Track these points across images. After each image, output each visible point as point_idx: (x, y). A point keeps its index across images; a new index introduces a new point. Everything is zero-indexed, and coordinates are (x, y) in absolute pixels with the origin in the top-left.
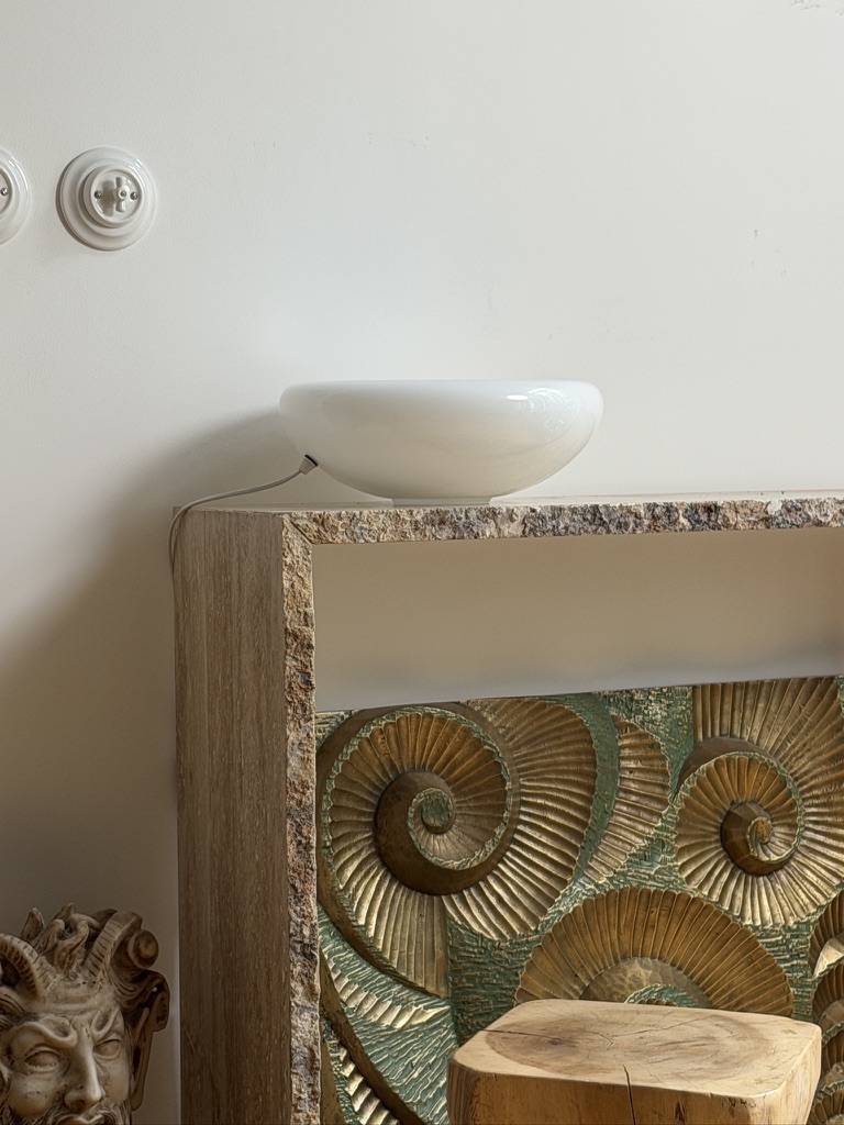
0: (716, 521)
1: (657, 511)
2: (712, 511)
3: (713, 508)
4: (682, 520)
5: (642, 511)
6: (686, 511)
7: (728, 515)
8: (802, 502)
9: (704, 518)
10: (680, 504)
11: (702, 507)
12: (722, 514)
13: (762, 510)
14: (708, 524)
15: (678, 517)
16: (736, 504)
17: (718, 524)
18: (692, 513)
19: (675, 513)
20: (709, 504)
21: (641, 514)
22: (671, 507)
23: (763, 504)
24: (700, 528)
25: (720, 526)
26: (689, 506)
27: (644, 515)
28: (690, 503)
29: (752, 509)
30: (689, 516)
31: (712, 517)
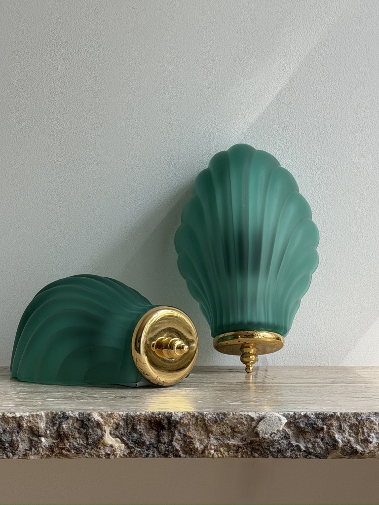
0: (170, 443)
1: (64, 426)
2: (163, 428)
3: (165, 422)
4: (109, 439)
5: (42, 425)
6: (118, 426)
7: (193, 433)
8: (325, 418)
9: (149, 438)
10: (107, 416)
11: (145, 420)
12: (181, 433)
13: (250, 430)
14: (157, 448)
15: (103, 435)
16: (207, 419)
17: (173, 448)
18: (127, 429)
19: (96, 429)
20: (157, 416)
21: (39, 429)
22: (88, 418)
23: (252, 419)
24: (142, 452)
25: (177, 450)
26: (124, 419)
27: (44, 431)
28: (124, 414)
29: (233, 426)
30: (122, 434)
31: (163, 437)
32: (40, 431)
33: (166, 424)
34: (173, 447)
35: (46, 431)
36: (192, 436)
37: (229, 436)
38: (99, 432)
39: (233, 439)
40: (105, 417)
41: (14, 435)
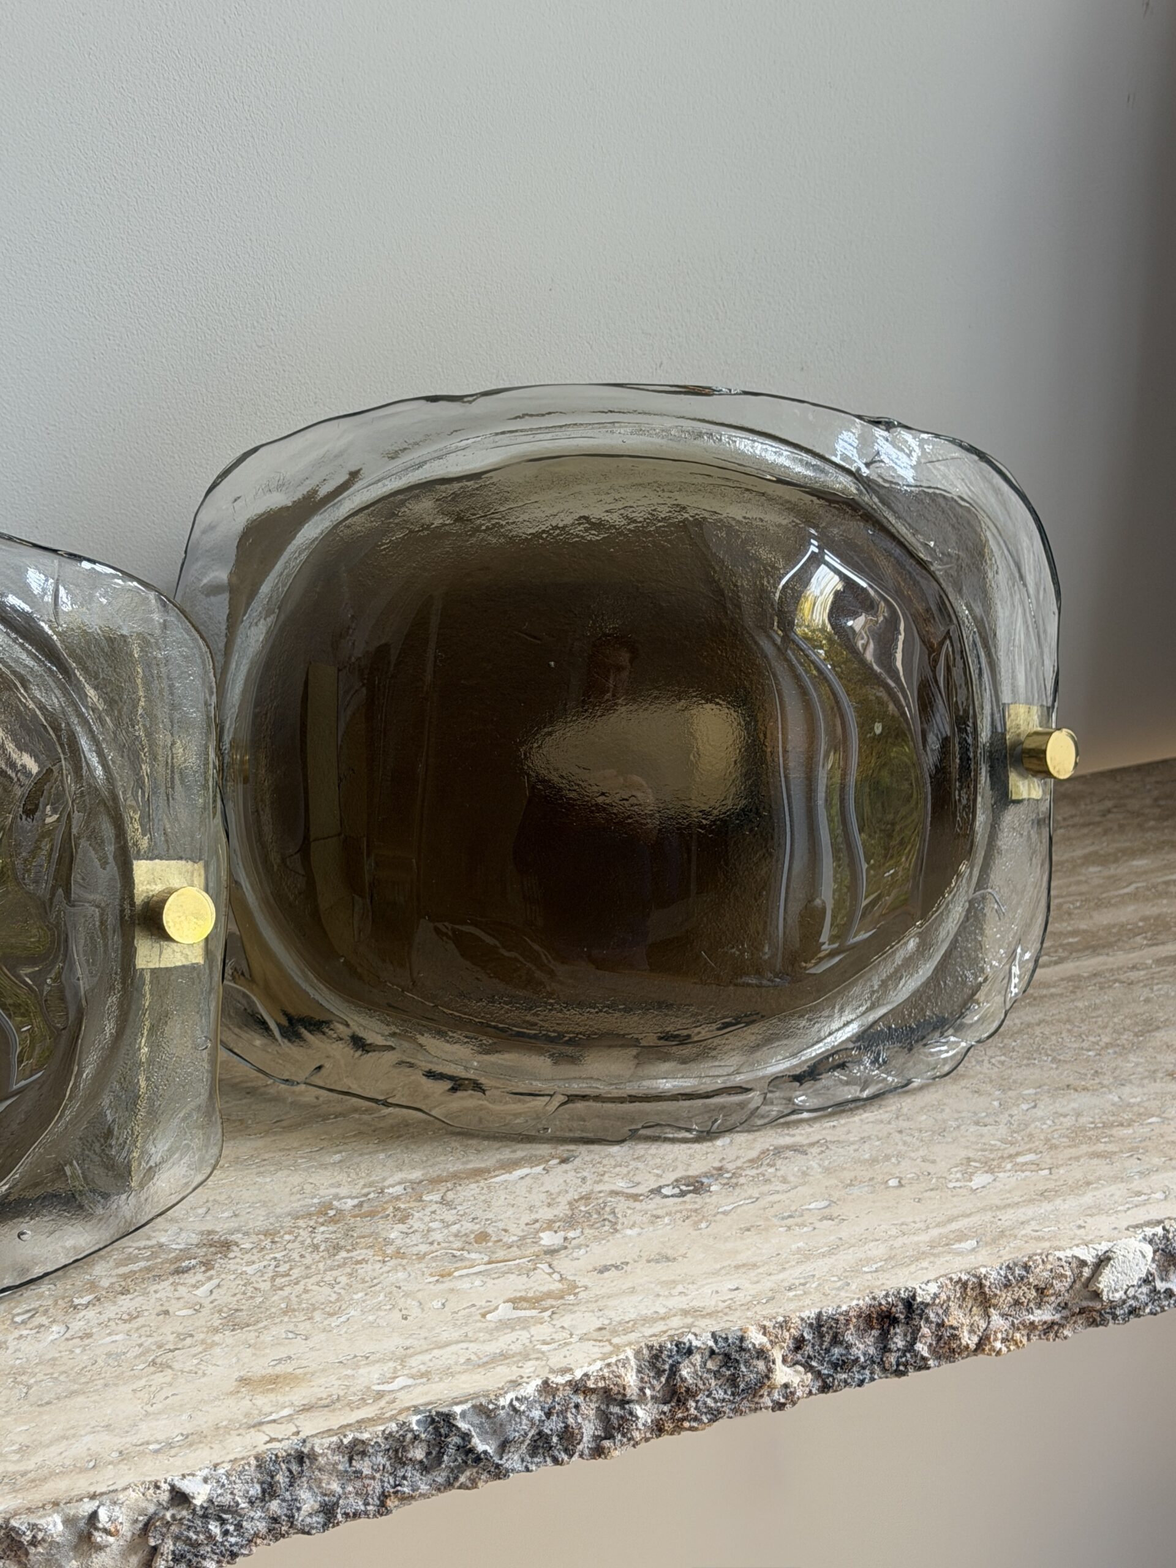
0: (910, 1346)
1: (685, 1372)
2: (894, 1321)
3: (899, 1312)
4: (783, 1374)
5: (631, 1379)
6: (799, 1344)
7: (957, 1317)
9: (862, 1346)
10: (774, 1327)
11: (859, 1316)
12: (932, 1322)
13: (1077, 1286)
14: (882, 1363)
15: (770, 1370)
16: (988, 1284)
17: (916, 1356)
18: (821, 1345)
19: (755, 1362)
20: (884, 1302)
21: (624, 1389)
22: (741, 1347)
23: (1083, 1263)
24: (849, 1381)
25: (924, 1359)
26: (811, 1325)
27: (636, 1391)
28: (813, 1315)
29: (1043, 1286)
30: (809, 1357)
31: (895, 1340)
32: (628, 1392)
33: (901, 1313)
34: (916, 1354)
35: (642, 1389)
36: (955, 1324)
37: (1032, 1305)
38: (761, 1365)
39: (1039, 1308)
40: (771, 1329)
41: (569, 1415)
